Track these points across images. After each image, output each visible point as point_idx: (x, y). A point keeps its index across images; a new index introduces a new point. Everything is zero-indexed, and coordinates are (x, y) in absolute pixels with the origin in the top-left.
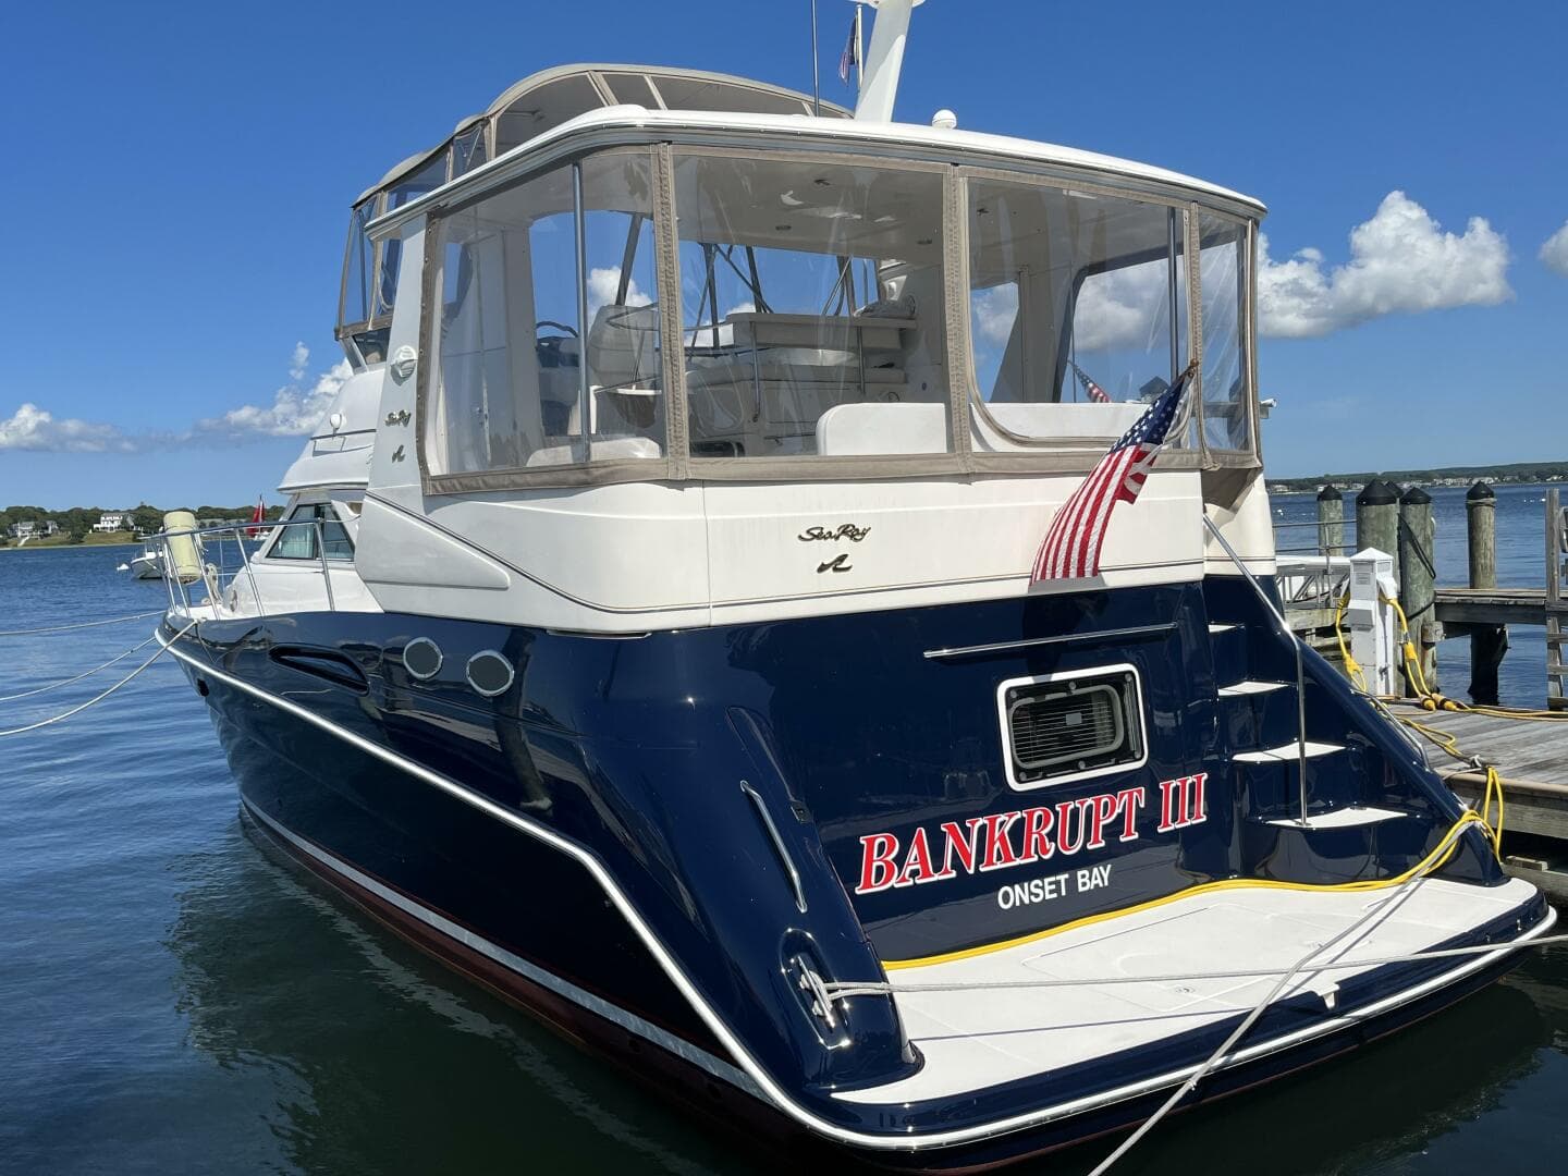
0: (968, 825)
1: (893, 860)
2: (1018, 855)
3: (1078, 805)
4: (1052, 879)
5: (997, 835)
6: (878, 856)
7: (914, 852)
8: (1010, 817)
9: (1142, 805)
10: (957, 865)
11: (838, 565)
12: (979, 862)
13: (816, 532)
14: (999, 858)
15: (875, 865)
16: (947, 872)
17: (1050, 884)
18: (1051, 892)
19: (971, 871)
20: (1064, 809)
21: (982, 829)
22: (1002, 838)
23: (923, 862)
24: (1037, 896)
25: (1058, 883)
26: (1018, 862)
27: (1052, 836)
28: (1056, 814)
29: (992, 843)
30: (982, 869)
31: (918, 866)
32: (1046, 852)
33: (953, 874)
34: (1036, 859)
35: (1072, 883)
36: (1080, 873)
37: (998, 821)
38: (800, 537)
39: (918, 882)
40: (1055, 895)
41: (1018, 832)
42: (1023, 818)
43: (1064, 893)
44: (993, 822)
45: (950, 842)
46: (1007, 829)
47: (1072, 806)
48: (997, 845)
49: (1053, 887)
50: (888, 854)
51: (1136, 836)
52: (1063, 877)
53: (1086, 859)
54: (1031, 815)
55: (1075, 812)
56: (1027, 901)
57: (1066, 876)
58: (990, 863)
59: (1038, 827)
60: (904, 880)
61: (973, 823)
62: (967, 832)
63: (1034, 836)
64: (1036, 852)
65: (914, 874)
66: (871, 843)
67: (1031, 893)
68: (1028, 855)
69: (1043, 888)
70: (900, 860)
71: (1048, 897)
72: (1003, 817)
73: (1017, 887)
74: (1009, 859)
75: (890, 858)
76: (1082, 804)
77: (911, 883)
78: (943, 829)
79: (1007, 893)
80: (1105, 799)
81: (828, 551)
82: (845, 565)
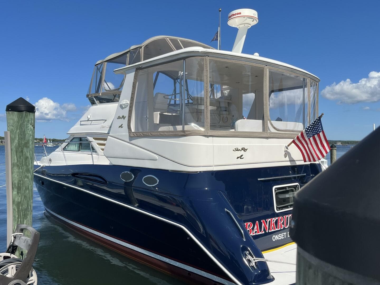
0: (267, 220)
1: (252, 229)
2: (276, 228)
3: (288, 216)
4: (283, 234)
5: (272, 223)
6: (249, 228)
7: (256, 227)
8: (275, 219)
10: (264, 230)
11: (241, 157)
12: (269, 229)
13: (237, 149)
14: (273, 229)
15: (248, 230)
16: (262, 232)
17: (283, 235)
18: (283, 237)
19: (267, 232)
20: (285, 217)
21: (270, 221)
24: (280, 238)
25: (284, 235)
27: (283, 224)
28: (284, 218)
29: (271, 225)
30: (269, 231)
31: (257, 230)
32: (282, 227)
33: (264, 232)
35: (287, 235)
36: (288, 232)
37: (273, 220)
38: (233, 150)
39: (257, 234)
40: (283, 238)
41: (276, 222)
42: (277, 219)
43: (285, 237)
44: (272, 220)
45: (263, 225)
46: (274, 222)
47: (287, 217)
48: (272, 226)
49: (283, 236)
54: (279, 218)
55: (288, 218)
56: (278, 239)
57: (286, 233)
58: (271, 230)
59: (280, 221)
60: (254, 234)
61: (268, 220)
62: (266, 222)
63: (280, 223)
64: (280, 227)
65: (256, 232)
66: (247, 224)
67: (279, 237)
68: (279, 228)
69: (281, 236)
70: (253, 229)
71: (282, 238)
72: (274, 219)
73: (276, 236)
75: (251, 228)
76: (289, 216)
77: (255, 234)
78: (262, 221)
79: (274, 237)
81: (239, 154)
82: (242, 157)
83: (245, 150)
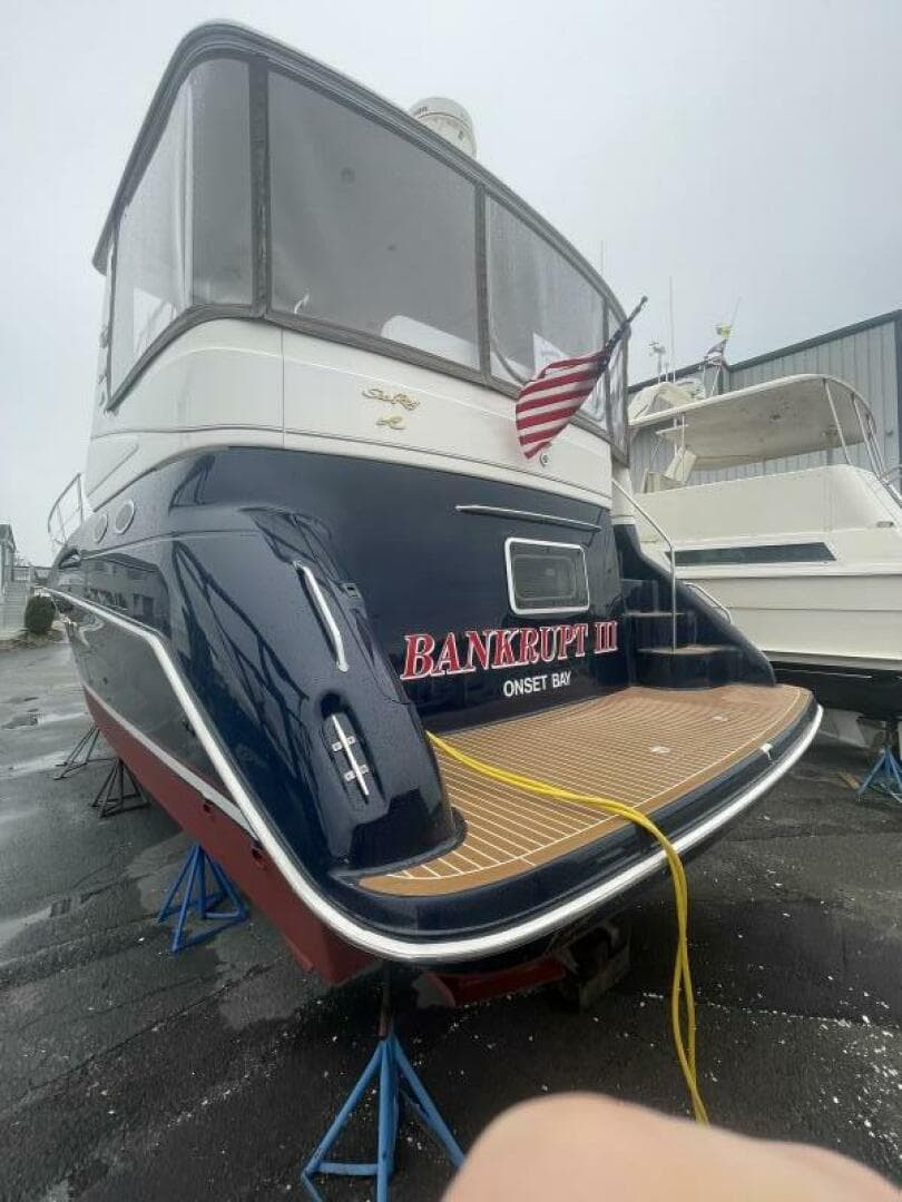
0: (482, 634)
1: (431, 655)
2: (517, 659)
3: (552, 629)
4: (537, 678)
5: (503, 644)
6: (420, 651)
7: (446, 650)
8: (512, 631)
9: (587, 634)
10: (476, 662)
11: (393, 423)
13: (377, 394)
14: (505, 660)
15: (416, 658)
16: (469, 667)
17: (536, 681)
18: (537, 687)
19: (486, 668)
20: (545, 630)
21: (494, 638)
22: (506, 646)
23: (453, 658)
24: (528, 688)
25: (541, 681)
26: (517, 664)
27: (538, 647)
28: (540, 633)
29: (500, 649)
30: (494, 667)
31: (449, 661)
32: (534, 658)
33: (473, 670)
34: (527, 663)
35: (549, 681)
36: (554, 675)
37: (505, 634)
38: (364, 395)
39: (448, 673)
41: (517, 641)
42: (520, 634)
43: (545, 688)
44: (500, 633)
45: (472, 645)
46: (510, 640)
47: (549, 629)
48: (504, 650)
49: (538, 683)
50: (426, 651)
51: (584, 654)
52: (544, 677)
53: (558, 667)
54: (524, 632)
55: (551, 633)
56: (522, 692)
57: (548, 676)
58: (499, 663)
59: (530, 641)
60: (437, 671)
61: (488, 633)
62: (483, 639)
63: (527, 647)
64: (528, 658)
65: (445, 667)
66: (414, 641)
67: (522, 687)
68: (523, 660)
69: (532, 683)
70: (436, 656)
71: (536, 690)
72: (507, 632)
73: (516, 682)
74: (510, 662)
75: (427, 654)
76: (555, 629)
77: (443, 673)
78: (467, 635)
79: (509, 686)
81: (389, 411)
82: (398, 425)
83: (410, 406)
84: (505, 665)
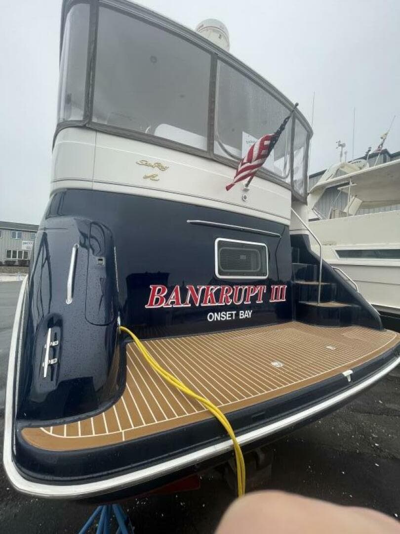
0: (198, 287)
1: (164, 296)
2: (217, 302)
3: (242, 288)
4: (230, 312)
5: (209, 293)
6: (158, 294)
7: (174, 294)
9: (265, 292)
10: (191, 301)
11: (153, 177)
12: (201, 301)
13: (144, 163)
14: (209, 302)
15: (155, 297)
16: (187, 304)
18: (229, 317)
19: (197, 305)
20: (237, 288)
21: (204, 290)
22: (211, 295)
23: (177, 299)
24: (223, 318)
25: (232, 314)
26: (217, 304)
27: (231, 297)
28: (234, 289)
29: (207, 296)
30: (202, 305)
31: (175, 300)
32: (228, 302)
33: (190, 305)
34: (224, 304)
35: (237, 315)
36: (241, 312)
37: (210, 288)
38: (137, 163)
39: (174, 306)
41: (218, 293)
42: (221, 289)
43: (234, 318)
44: (208, 288)
45: (190, 293)
46: (214, 291)
47: (240, 288)
48: (209, 297)
49: (230, 315)
51: (262, 302)
53: (243, 307)
54: (224, 288)
55: (241, 290)
56: (219, 319)
57: (235, 312)
58: (205, 303)
59: (226, 293)
60: (168, 305)
61: (200, 287)
62: (197, 290)
63: (224, 296)
64: (224, 302)
65: (173, 303)
66: (155, 288)
67: (221, 317)
68: (221, 302)
69: (226, 315)
70: (167, 297)
71: (228, 319)
72: (212, 287)
73: (216, 314)
74: (213, 303)
75: (162, 295)
76: (244, 287)
77: (171, 306)
78: (187, 288)
79: (211, 316)
80: (252, 287)
81: (149, 171)
82: (156, 178)
83: (163, 168)
84: (209, 305)
